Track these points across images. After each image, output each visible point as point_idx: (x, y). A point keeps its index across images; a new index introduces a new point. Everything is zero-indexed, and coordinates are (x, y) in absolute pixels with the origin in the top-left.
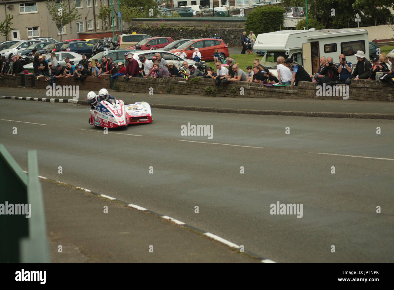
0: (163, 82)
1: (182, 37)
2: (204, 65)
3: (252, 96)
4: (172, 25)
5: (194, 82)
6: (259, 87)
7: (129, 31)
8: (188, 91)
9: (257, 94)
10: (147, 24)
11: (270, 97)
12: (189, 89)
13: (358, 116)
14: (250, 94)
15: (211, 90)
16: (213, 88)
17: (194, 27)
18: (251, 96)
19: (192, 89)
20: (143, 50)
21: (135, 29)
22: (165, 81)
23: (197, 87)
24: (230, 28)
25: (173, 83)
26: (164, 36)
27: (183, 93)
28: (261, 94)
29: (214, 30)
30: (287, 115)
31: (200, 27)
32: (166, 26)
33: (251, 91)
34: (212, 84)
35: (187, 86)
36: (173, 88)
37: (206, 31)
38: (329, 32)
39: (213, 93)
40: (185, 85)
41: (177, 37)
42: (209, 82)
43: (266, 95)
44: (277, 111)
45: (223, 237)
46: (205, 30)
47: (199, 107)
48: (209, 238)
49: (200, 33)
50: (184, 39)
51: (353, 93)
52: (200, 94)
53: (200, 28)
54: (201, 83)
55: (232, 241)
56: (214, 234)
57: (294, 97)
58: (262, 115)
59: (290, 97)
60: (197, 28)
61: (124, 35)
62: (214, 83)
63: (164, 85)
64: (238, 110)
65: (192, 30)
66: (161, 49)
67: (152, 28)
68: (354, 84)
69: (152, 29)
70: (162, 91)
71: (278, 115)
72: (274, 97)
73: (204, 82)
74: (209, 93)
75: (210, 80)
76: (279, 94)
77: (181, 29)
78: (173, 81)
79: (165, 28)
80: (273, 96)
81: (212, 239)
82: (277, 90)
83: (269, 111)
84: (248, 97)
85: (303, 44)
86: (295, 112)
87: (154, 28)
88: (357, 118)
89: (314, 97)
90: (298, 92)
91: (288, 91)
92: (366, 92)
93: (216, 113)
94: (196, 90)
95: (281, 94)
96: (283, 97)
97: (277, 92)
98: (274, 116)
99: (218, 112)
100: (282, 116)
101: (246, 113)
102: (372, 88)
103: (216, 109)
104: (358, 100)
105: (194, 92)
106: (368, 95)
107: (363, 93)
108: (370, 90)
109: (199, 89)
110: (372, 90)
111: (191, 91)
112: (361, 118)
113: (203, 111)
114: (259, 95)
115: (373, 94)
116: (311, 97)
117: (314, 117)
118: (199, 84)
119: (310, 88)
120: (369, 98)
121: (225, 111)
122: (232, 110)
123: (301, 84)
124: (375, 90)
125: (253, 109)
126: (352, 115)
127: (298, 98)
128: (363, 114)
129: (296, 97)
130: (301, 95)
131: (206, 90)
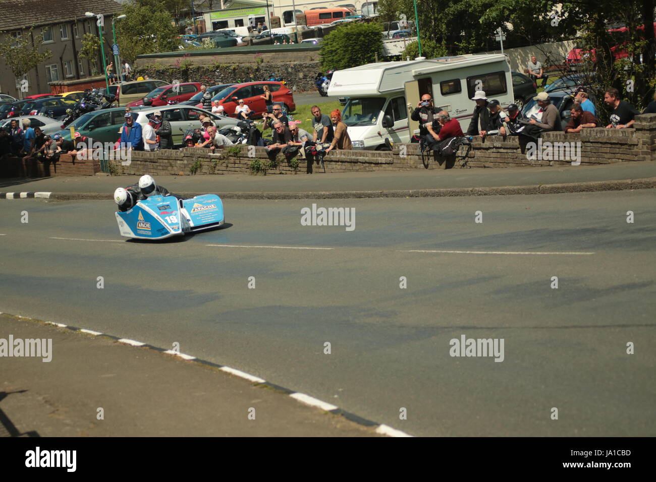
0: (184, 156)
1: (220, 80)
4: (203, 62)
5: (231, 154)
6: (332, 156)
7: (133, 76)
8: (225, 168)
10: (161, 64)
11: (350, 170)
12: (224, 165)
13: (480, 191)
14: (319, 167)
15: (260, 165)
16: (262, 162)
17: (237, 64)
18: (321, 170)
19: (230, 165)
20: (154, 106)
21: (142, 72)
22: (186, 155)
23: (238, 161)
24: (296, 63)
25: (200, 157)
26: (190, 80)
27: (216, 172)
28: (337, 166)
29: (271, 66)
30: (375, 197)
31: (248, 62)
32: (192, 65)
34: (260, 155)
35: (221, 161)
36: (201, 165)
37: (258, 70)
38: (446, 61)
39: (262, 170)
40: (220, 159)
41: (212, 82)
43: (344, 167)
44: (358, 191)
46: (256, 68)
47: (240, 193)
49: (247, 73)
50: (224, 83)
51: (475, 158)
52: (242, 172)
53: (248, 65)
54: (243, 154)
57: (388, 169)
58: (336, 199)
59: (380, 168)
60: (243, 65)
61: (125, 83)
62: (265, 153)
63: (185, 162)
64: (300, 194)
65: (234, 69)
66: (185, 102)
67: (171, 68)
68: (477, 143)
69: (170, 71)
70: (182, 171)
71: (360, 197)
72: (357, 171)
74: (256, 170)
76: (364, 165)
77: (218, 67)
78: (200, 154)
79: (191, 67)
80: (355, 168)
82: (361, 159)
83: (347, 192)
84: (316, 173)
85: (406, 84)
86: (385, 192)
87: (173, 68)
88: (480, 195)
89: (419, 167)
90: (393, 160)
91: (377, 160)
92: (496, 154)
93: (266, 200)
94: (236, 165)
95: (367, 165)
96: (371, 170)
97: (360, 162)
98: (354, 199)
99: (269, 198)
100: (367, 198)
101: (312, 198)
102: (504, 148)
103: (265, 194)
104: (485, 167)
105: (233, 169)
106: (499, 159)
107: (491, 156)
108: (502, 150)
109: (241, 165)
110: (505, 151)
111: (228, 169)
112: (485, 195)
113: (247, 199)
114: (333, 168)
115: (506, 157)
116: (414, 167)
117: (414, 198)
118: (240, 157)
119: (410, 154)
120: (501, 164)
121: (280, 196)
122: (291, 193)
123: (397, 148)
124: (509, 151)
125: (322, 191)
126: (472, 191)
127: (394, 169)
128: (488, 189)
129: (391, 168)
130: (398, 165)
131: (252, 165)
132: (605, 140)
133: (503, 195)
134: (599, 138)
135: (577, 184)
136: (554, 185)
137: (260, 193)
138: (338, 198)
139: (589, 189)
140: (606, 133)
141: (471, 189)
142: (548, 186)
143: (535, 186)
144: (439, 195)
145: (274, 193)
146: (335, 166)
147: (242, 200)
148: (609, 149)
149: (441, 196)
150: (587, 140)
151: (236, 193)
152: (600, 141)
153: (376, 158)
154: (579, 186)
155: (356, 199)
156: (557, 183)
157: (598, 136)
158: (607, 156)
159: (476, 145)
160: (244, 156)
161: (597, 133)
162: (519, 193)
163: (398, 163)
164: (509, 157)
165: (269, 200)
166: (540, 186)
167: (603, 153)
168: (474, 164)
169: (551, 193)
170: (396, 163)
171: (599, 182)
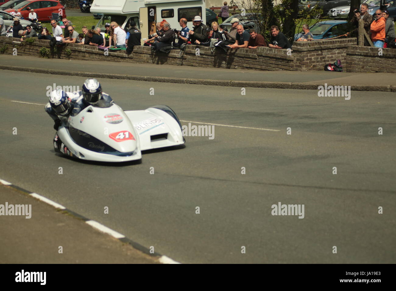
2: (40, 26)
3: (87, 59)
5: (28, 43)
6: (94, 50)
8: (23, 52)
9: (92, 56)
11: (105, 60)
12: (23, 49)
13: (191, 81)
14: (85, 56)
15: (46, 51)
16: (47, 49)
18: (85, 58)
19: (26, 50)
23: (32, 48)
25: (7, 43)
28: (96, 56)
30: (121, 79)
33: (86, 53)
34: (47, 45)
35: (21, 47)
36: (7, 48)
39: (47, 55)
40: (20, 45)
42: (44, 43)
43: (100, 58)
44: (111, 74)
45: (49, 198)
47: (33, 68)
48: (35, 199)
51: (187, 59)
52: (34, 55)
54: (36, 44)
55: (58, 202)
56: (41, 195)
57: (129, 61)
59: (125, 61)
62: (49, 44)
64: (72, 72)
68: (188, 50)
71: (112, 78)
72: (109, 61)
73: (38, 43)
74: (43, 54)
75: (45, 42)
76: (114, 58)
78: (7, 41)
81: (38, 200)
83: (103, 74)
84: (82, 59)
85: (140, 9)
86: (129, 76)
88: (191, 84)
89: (149, 62)
90: (133, 56)
91: (123, 55)
92: (201, 58)
93: (50, 74)
94: (31, 50)
95: (116, 58)
96: (118, 61)
97: (111, 55)
98: (108, 79)
99: (51, 73)
100: (116, 79)
101: (80, 76)
102: (206, 55)
103: (50, 70)
104: (192, 66)
105: (28, 53)
106: (202, 61)
107: (197, 59)
108: (204, 56)
109: (33, 50)
110: (207, 57)
111: (25, 52)
112: (194, 84)
113: (37, 72)
114: (94, 58)
115: (207, 61)
116: (146, 62)
117: (148, 82)
118: (33, 45)
119: (145, 53)
120: (203, 65)
121: (59, 73)
122: (66, 71)
123: (136, 48)
124: (209, 57)
125: (86, 72)
126: (186, 80)
127: (133, 62)
128: (196, 80)
129: (131, 61)
130: (136, 60)
131: (41, 51)
132: (272, 56)
133: (206, 85)
134: (269, 54)
135: (255, 82)
136: (240, 82)
137: (46, 69)
138: (97, 77)
139: (263, 86)
140: (274, 51)
141: (185, 79)
142: (236, 82)
143: (227, 81)
144: (164, 81)
145: (55, 70)
146: (95, 57)
147: (34, 73)
148: (274, 61)
149: (165, 82)
150: (261, 54)
151: (30, 68)
152: (269, 56)
153: (122, 54)
154: (257, 84)
155: (109, 79)
156: (242, 80)
157: (268, 52)
158: (273, 66)
159: (188, 51)
160: (36, 45)
161: (267, 50)
162: (217, 85)
163: (136, 58)
164: (209, 60)
165: (51, 75)
166: (231, 82)
167: (271, 64)
168: (186, 63)
169: (238, 86)
170: (135, 58)
171: (270, 82)
